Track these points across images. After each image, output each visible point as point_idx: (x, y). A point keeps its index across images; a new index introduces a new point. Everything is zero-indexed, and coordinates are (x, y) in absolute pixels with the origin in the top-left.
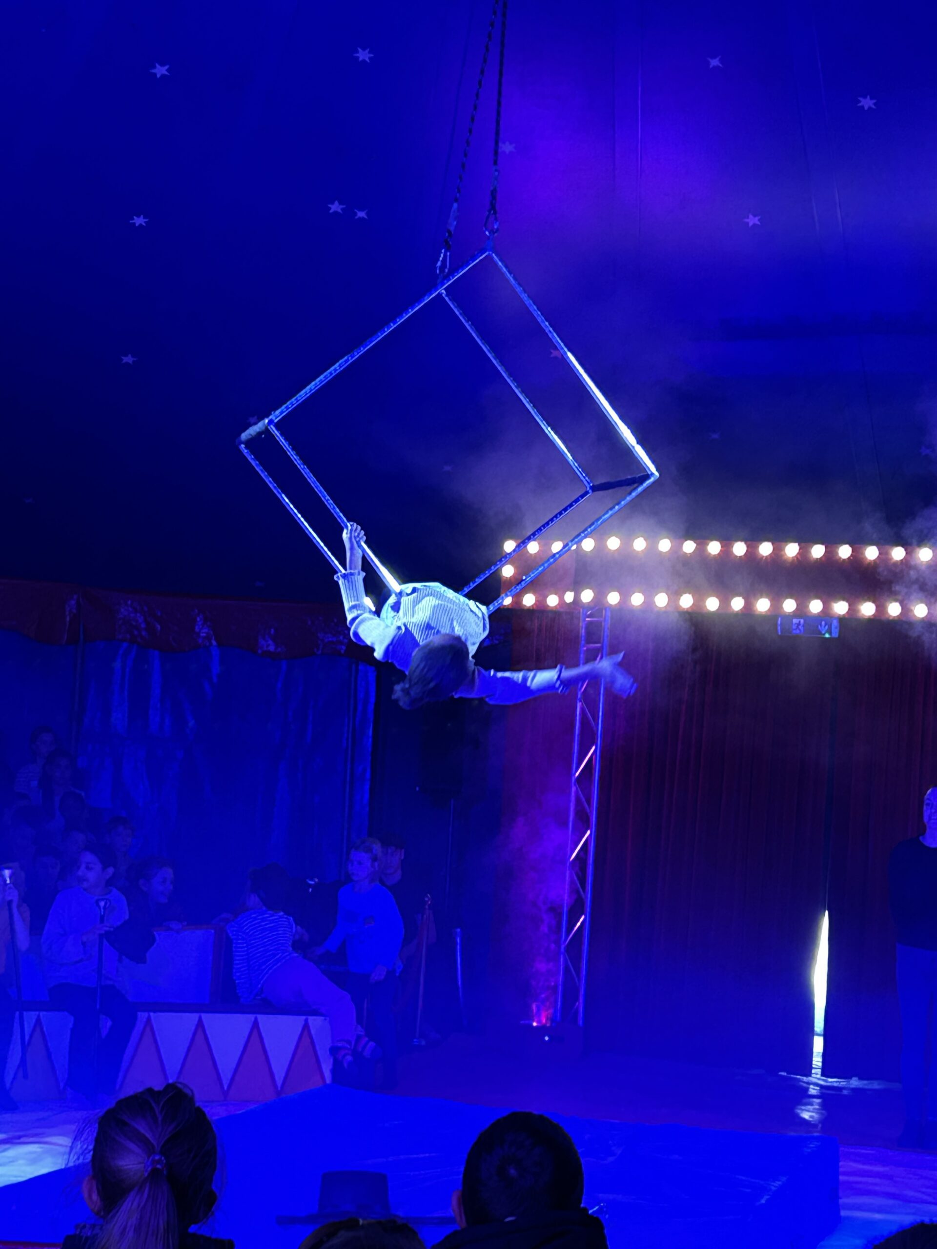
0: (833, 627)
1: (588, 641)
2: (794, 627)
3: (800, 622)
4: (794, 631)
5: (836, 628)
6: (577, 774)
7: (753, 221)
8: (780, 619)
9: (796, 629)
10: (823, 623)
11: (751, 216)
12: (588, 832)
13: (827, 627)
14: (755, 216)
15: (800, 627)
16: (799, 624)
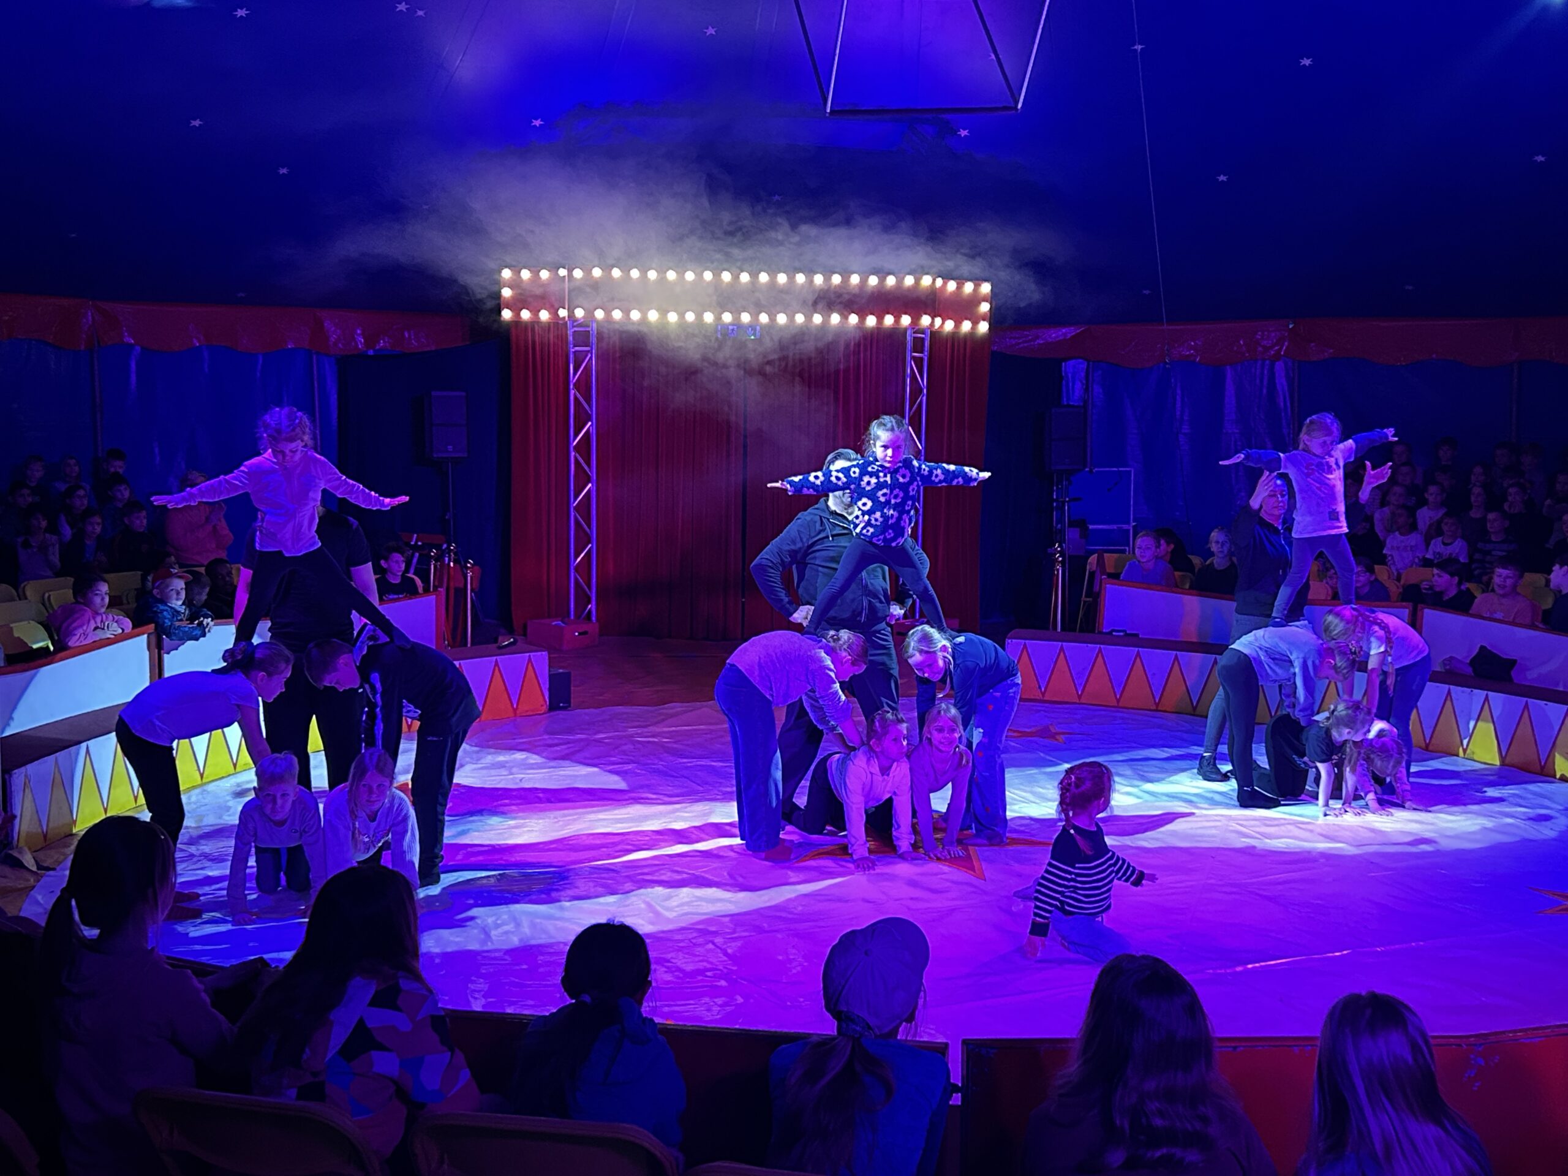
0: (757, 332)
1: (575, 346)
2: (730, 332)
3: (735, 328)
5: (759, 333)
6: (575, 443)
7: (711, 31)
8: (720, 327)
9: (731, 334)
10: (750, 329)
11: (710, 28)
12: (590, 485)
13: (753, 332)
14: (713, 28)
15: (735, 333)
16: (733, 330)
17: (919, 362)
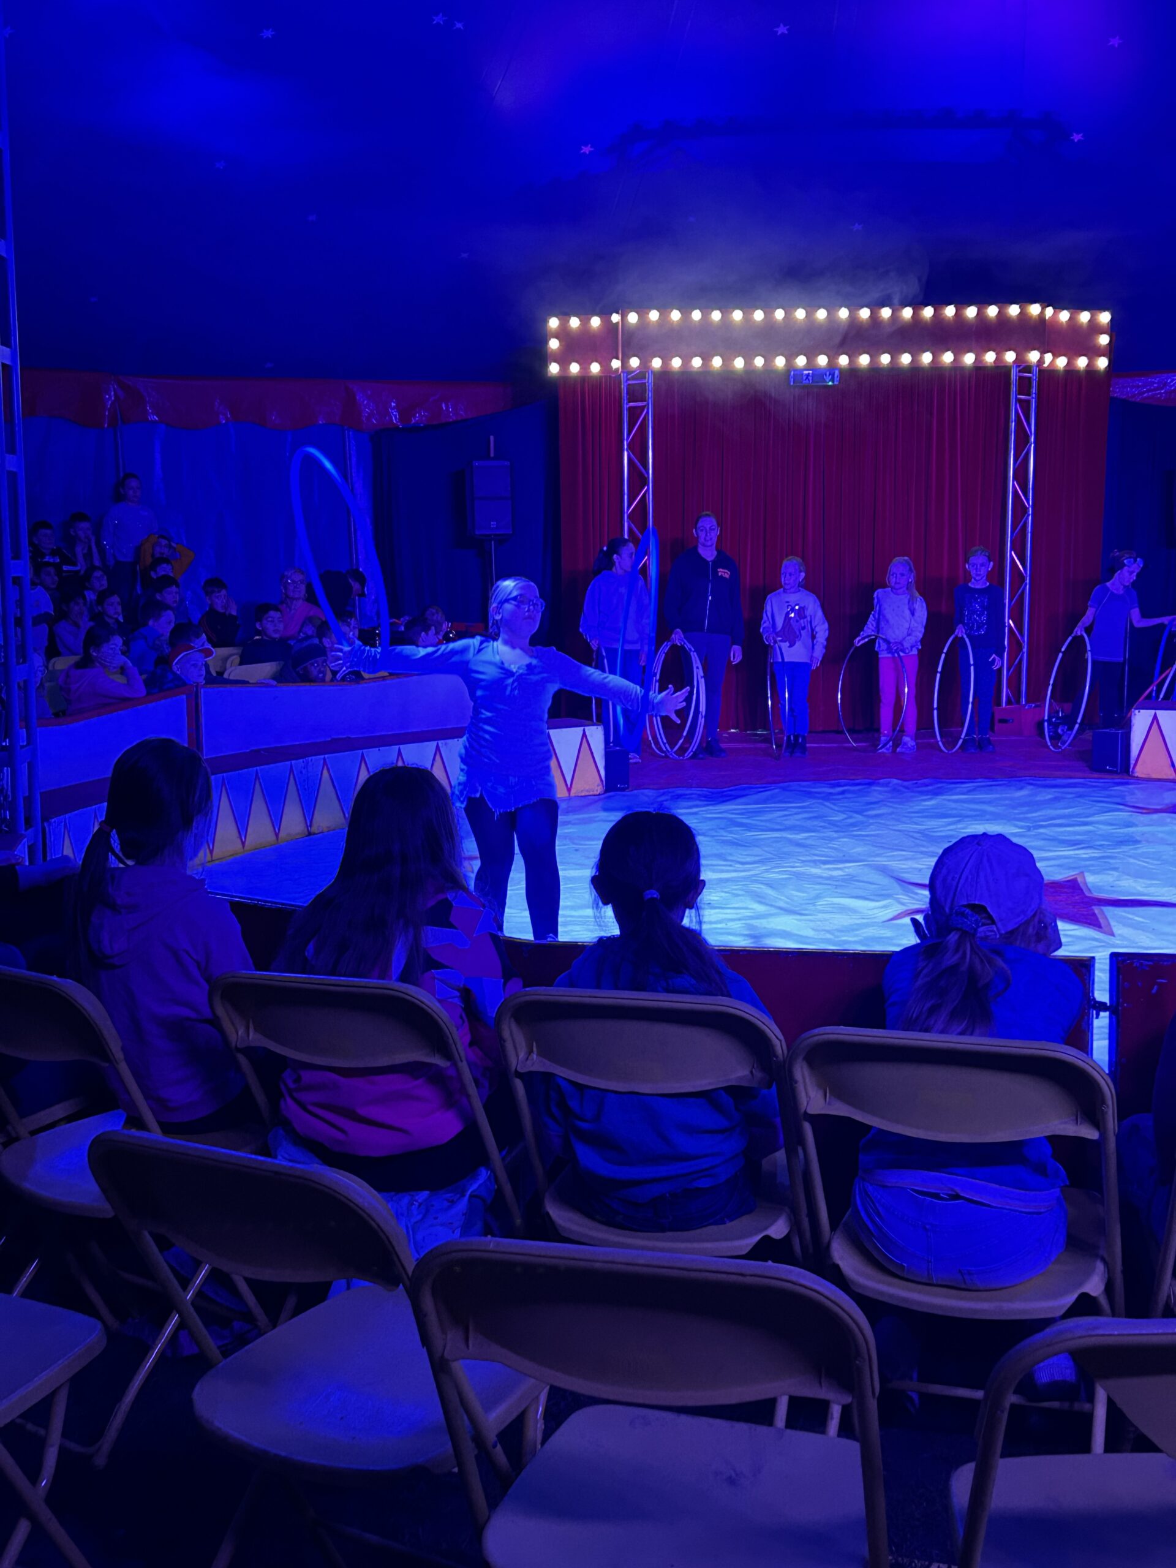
0: (836, 376)
1: (629, 401)
2: (804, 378)
3: (809, 373)
4: (804, 382)
5: (837, 377)
6: (629, 511)
7: (782, 30)
8: (792, 373)
9: (806, 380)
10: (828, 374)
11: (782, 25)
13: (831, 376)
14: (785, 26)
15: (810, 378)
16: (808, 375)
17: (1025, 405)
